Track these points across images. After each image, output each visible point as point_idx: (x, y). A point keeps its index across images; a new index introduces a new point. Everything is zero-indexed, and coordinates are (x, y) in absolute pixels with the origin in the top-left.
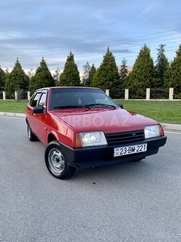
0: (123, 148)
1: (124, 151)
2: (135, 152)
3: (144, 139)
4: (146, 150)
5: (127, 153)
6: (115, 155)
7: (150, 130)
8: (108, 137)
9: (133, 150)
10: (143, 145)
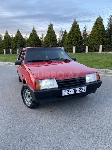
0: (69, 90)
1: (69, 92)
2: (78, 92)
3: (85, 83)
4: (86, 91)
5: (72, 93)
6: (63, 95)
7: (90, 77)
8: (59, 82)
9: (76, 91)
10: (84, 88)
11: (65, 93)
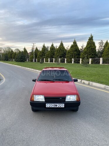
1: (51, 106)
4: (64, 107)
9: (56, 106)
11: (48, 105)
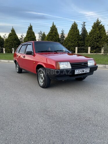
0: (79, 70)
1: (79, 72)
2: (84, 72)
3: (88, 66)
5: (81, 73)
6: (75, 74)
8: (72, 65)
9: (83, 71)
10: (88, 69)
11: (77, 72)
